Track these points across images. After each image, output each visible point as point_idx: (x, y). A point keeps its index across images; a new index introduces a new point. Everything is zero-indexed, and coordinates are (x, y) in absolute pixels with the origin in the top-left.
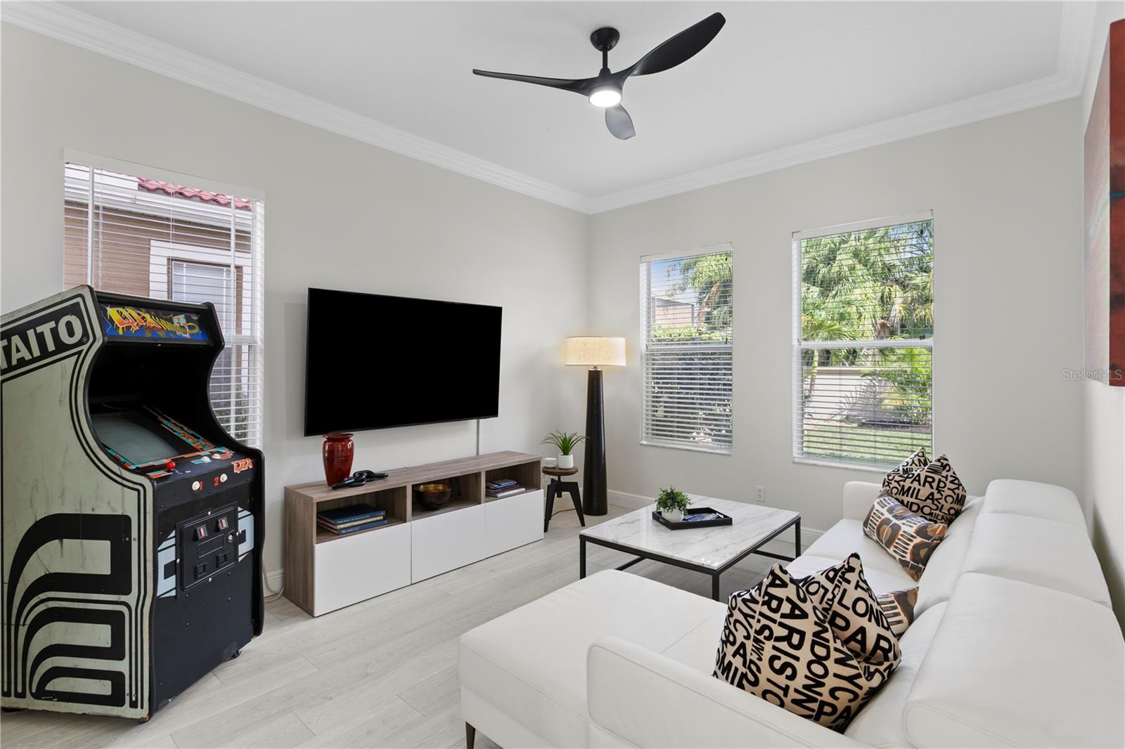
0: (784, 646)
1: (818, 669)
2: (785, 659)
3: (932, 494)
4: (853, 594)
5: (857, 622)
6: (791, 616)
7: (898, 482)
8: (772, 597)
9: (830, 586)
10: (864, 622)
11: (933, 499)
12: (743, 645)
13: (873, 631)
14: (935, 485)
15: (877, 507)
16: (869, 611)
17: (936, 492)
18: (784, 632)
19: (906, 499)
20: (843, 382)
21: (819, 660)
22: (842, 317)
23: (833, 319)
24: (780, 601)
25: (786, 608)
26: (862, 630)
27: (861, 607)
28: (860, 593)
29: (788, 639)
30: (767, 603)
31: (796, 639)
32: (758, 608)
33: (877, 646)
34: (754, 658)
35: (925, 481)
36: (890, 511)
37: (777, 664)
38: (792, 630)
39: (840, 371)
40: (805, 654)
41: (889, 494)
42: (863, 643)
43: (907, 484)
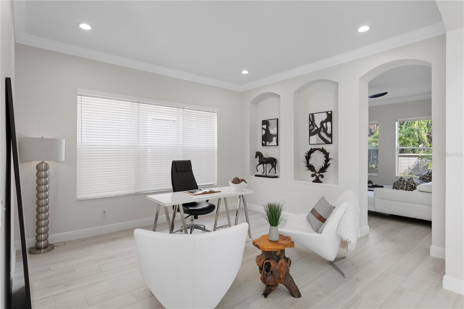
0: (402, 185)
1: (407, 188)
2: (402, 187)
3: (429, 179)
4: (411, 181)
5: (412, 184)
6: (403, 182)
7: (422, 177)
8: (401, 180)
9: (408, 181)
10: (413, 184)
11: (429, 180)
12: (397, 187)
13: (414, 185)
14: (430, 177)
15: (417, 182)
16: (413, 183)
17: (430, 178)
18: (402, 184)
19: (424, 180)
20: (410, 159)
21: (407, 187)
22: (409, 136)
23: (405, 136)
24: (402, 181)
25: (403, 181)
26: (412, 185)
27: (412, 182)
28: (412, 181)
29: (403, 185)
30: (400, 181)
31: (404, 185)
32: (399, 182)
33: (414, 187)
34: (398, 188)
35: (428, 176)
36: (420, 182)
37: (401, 188)
38: (403, 184)
39: (409, 155)
40: (405, 186)
41: (420, 180)
42: (412, 186)
43: (424, 177)
